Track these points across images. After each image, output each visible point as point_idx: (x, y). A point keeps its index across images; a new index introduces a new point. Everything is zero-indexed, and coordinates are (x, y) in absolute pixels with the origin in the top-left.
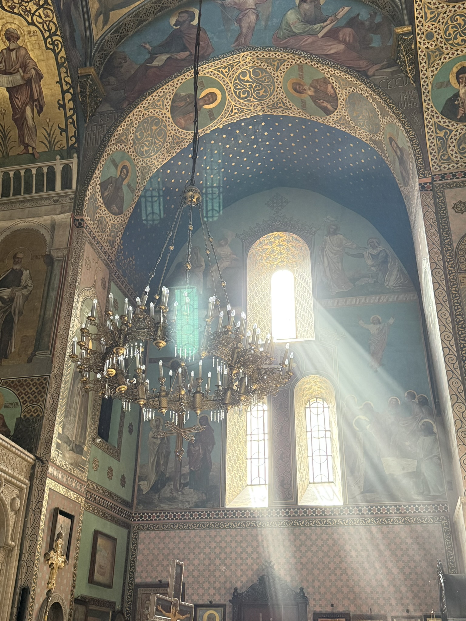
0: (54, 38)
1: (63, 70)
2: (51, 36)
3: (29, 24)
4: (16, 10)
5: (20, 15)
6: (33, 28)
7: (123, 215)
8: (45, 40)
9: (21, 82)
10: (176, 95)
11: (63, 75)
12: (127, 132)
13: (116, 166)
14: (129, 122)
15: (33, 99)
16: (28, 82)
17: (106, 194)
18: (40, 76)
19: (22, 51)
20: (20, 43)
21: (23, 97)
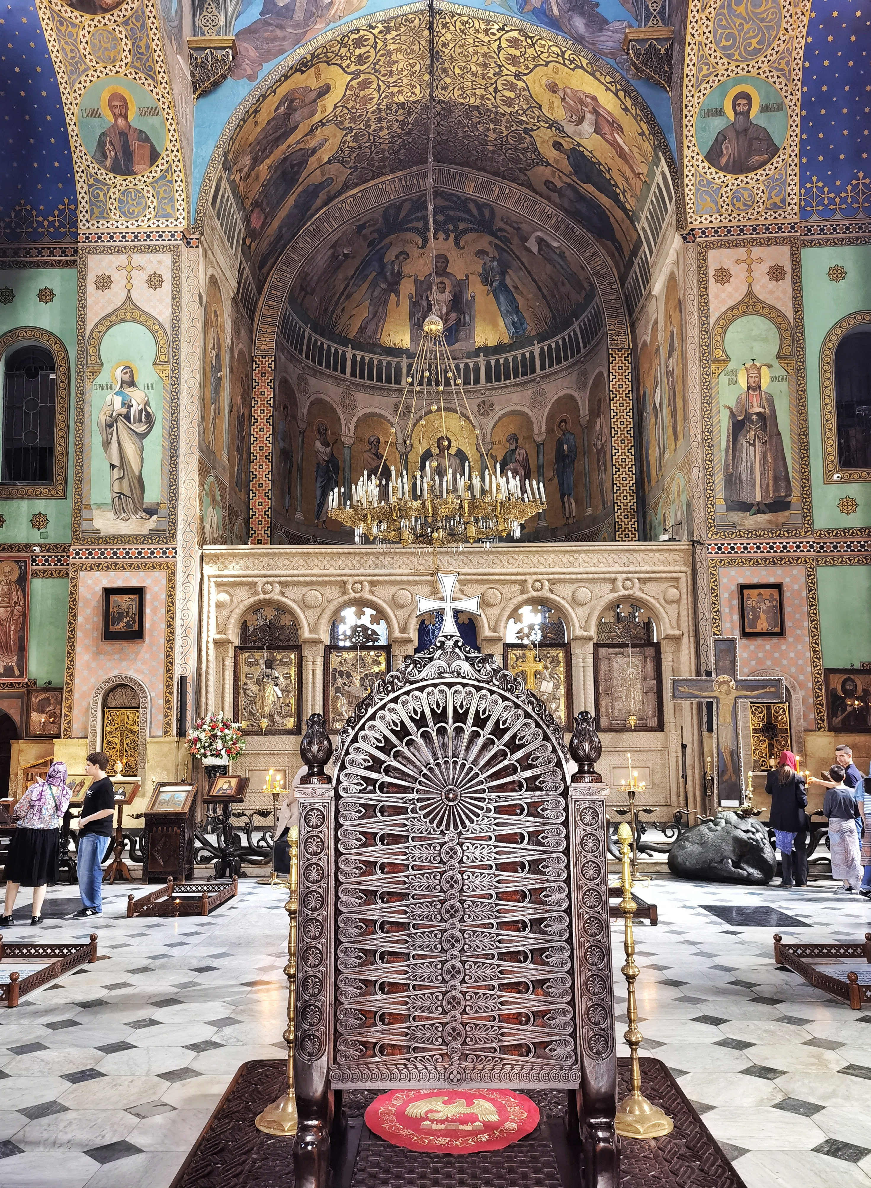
0: (566, 56)
1: (598, 74)
2: (564, 59)
3: (546, 65)
4: (531, 66)
5: (536, 66)
6: (551, 65)
7: (781, 152)
8: (564, 64)
9: (594, 118)
11: (602, 79)
12: (703, 60)
13: (720, 112)
14: (696, 48)
15: (611, 124)
16: (596, 112)
17: (723, 161)
18: (594, 99)
19: (569, 91)
20: (561, 86)
21: (606, 129)
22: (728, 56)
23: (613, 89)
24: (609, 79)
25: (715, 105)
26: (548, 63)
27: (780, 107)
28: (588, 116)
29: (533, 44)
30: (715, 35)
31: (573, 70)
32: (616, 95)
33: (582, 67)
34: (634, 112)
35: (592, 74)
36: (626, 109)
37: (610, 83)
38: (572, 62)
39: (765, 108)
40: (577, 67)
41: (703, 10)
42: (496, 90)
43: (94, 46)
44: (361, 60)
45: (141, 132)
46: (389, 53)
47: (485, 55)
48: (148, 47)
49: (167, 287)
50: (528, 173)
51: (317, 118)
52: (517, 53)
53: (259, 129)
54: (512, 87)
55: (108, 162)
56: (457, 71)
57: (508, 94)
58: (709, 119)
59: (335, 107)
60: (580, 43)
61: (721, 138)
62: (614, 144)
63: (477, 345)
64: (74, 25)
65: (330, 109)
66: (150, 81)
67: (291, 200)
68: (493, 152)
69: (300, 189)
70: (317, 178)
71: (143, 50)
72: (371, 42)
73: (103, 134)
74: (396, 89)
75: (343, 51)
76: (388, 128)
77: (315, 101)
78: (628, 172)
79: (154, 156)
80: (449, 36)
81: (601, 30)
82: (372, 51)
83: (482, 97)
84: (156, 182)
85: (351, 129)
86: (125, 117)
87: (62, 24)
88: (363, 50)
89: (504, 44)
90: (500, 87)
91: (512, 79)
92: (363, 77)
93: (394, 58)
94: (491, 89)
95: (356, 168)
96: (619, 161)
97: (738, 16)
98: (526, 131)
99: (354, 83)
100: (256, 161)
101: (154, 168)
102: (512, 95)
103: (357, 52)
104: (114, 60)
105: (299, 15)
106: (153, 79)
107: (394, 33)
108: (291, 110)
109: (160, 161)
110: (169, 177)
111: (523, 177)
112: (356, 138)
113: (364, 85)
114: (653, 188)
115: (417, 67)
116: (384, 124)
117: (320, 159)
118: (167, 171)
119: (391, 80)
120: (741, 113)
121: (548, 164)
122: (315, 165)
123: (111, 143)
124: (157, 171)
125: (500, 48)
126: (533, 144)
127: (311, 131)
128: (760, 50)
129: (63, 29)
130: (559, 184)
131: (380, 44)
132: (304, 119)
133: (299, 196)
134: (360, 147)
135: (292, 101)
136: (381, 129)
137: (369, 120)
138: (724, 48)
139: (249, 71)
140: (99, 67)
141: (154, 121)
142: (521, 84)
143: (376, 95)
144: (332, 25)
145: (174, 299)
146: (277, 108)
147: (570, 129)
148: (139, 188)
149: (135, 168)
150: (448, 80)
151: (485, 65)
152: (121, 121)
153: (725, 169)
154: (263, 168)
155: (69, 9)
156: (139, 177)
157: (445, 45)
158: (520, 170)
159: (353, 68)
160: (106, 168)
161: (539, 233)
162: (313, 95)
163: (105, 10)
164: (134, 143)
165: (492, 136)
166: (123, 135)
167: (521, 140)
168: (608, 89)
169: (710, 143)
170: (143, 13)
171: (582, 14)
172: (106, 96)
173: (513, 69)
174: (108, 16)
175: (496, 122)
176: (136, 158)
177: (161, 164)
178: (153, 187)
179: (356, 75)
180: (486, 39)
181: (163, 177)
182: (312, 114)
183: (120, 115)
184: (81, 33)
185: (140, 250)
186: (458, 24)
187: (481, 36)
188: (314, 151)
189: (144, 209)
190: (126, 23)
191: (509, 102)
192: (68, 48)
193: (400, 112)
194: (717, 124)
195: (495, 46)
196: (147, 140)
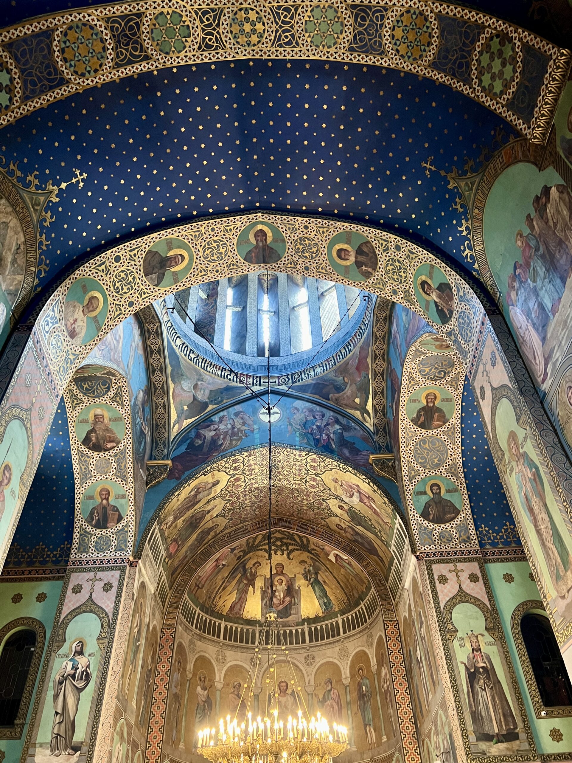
2: (340, 467)
4: (323, 471)
5: (326, 471)
6: (333, 471)
7: (461, 513)
8: (341, 470)
9: (358, 495)
10: (412, 421)
11: (361, 477)
12: (411, 468)
13: (425, 493)
14: (406, 463)
15: (368, 498)
16: (359, 492)
17: (431, 517)
18: (358, 486)
19: (344, 482)
20: (339, 479)
21: (366, 500)
22: (424, 467)
24: (364, 477)
25: (422, 489)
26: (331, 469)
27: (456, 490)
28: (355, 493)
29: (324, 461)
30: (415, 457)
31: (345, 472)
32: (369, 484)
33: (350, 472)
34: (379, 493)
35: (355, 475)
36: (375, 491)
37: (365, 479)
38: (344, 469)
39: (448, 491)
40: (347, 471)
41: (407, 446)
42: (306, 481)
43: (97, 466)
44: (235, 469)
45: (115, 507)
46: (251, 466)
47: (299, 466)
48: (125, 466)
49: (114, 591)
50: (327, 520)
51: (212, 496)
52: (316, 465)
53: (179, 503)
54: (314, 480)
55: (94, 522)
56: (285, 472)
57: (312, 483)
58: (420, 496)
59: (222, 490)
60: (347, 460)
61: (427, 506)
62: (371, 507)
63: (303, 617)
64: (88, 457)
65: (219, 491)
66: (124, 482)
67: (194, 537)
68: (307, 510)
69: (200, 531)
70: (210, 525)
71: (123, 468)
72: (241, 461)
73: (94, 508)
74: (254, 481)
75: (227, 465)
76: (249, 499)
77: (211, 488)
78: (380, 521)
79: (120, 518)
80: (281, 457)
81: (357, 454)
82: (242, 465)
83: (299, 484)
84: (118, 532)
85: (230, 500)
86: (107, 499)
87: (82, 457)
88: (237, 464)
89: (309, 461)
90: (308, 480)
91: (314, 476)
92: (237, 476)
93: (253, 467)
94: (304, 481)
95: (232, 519)
96: (375, 516)
97: (426, 449)
98: (323, 500)
99: (232, 479)
100: (176, 519)
101: (119, 525)
102: (315, 484)
103: (234, 465)
104: (107, 472)
105: (205, 449)
106: (125, 481)
107: (253, 457)
108: (198, 493)
109: (122, 521)
110: (126, 529)
111: (323, 522)
112: (232, 505)
113: (237, 480)
114: (395, 530)
115: (265, 471)
116: (248, 497)
117: (212, 515)
118: (126, 526)
119: (251, 477)
120: (436, 493)
121: (337, 516)
122: (209, 518)
123: (97, 513)
124: (120, 526)
125: (307, 463)
126: (328, 506)
127: (208, 502)
128: (440, 464)
129: (82, 459)
130: (344, 526)
131: (246, 461)
132: (204, 497)
133: (199, 534)
134: (234, 508)
135: (199, 489)
136: (246, 500)
137: (239, 496)
138: (421, 463)
139: (177, 475)
140: (98, 476)
141: (123, 501)
142: (319, 479)
143: (243, 484)
144: (221, 454)
145: (117, 597)
146: (190, 492)
147: (346, 500)
148: (108, 535)
149: (108, 525)
150: (281, 477)
151: (300, 470)
152: (104, 502)
153: (433, 521)
154: (180, 522)
155: (87, 450)
156: (109, 530)
157: (279, 461)
158: (322, 519)
159: (232, 472)
160: (92, 525)
161: (335, 552)
162: (210, 485)
163: (106, 450)
164: (110, 512)
165: (305, 502)
166: (105, 508)
167: (321, 504)
168: (364, 481)
169: (422, 508)
170: (125, 451)
171: (347, 448)
172: (99, 489)
173: (314, 472)
174: (107, 453)
175: (307, 496)
176: (109, 520)
177: (123, 523)
178: (116, 535)
179: (234, 475)
180: (300, 459)
181: (123, 529)
182: (209, 494)
183: (105, 499)
184: (92, 460)
185: (103, 569)
186: (285, 453)
187: (297, 457)
188: (209, 512)
189: (109, 547)
190: (116, 456)
191: (313, 487)
192: (83, 467)
193: (256, 491)
194: (424, 499)
195: (304, 462)
196: (117, 510)
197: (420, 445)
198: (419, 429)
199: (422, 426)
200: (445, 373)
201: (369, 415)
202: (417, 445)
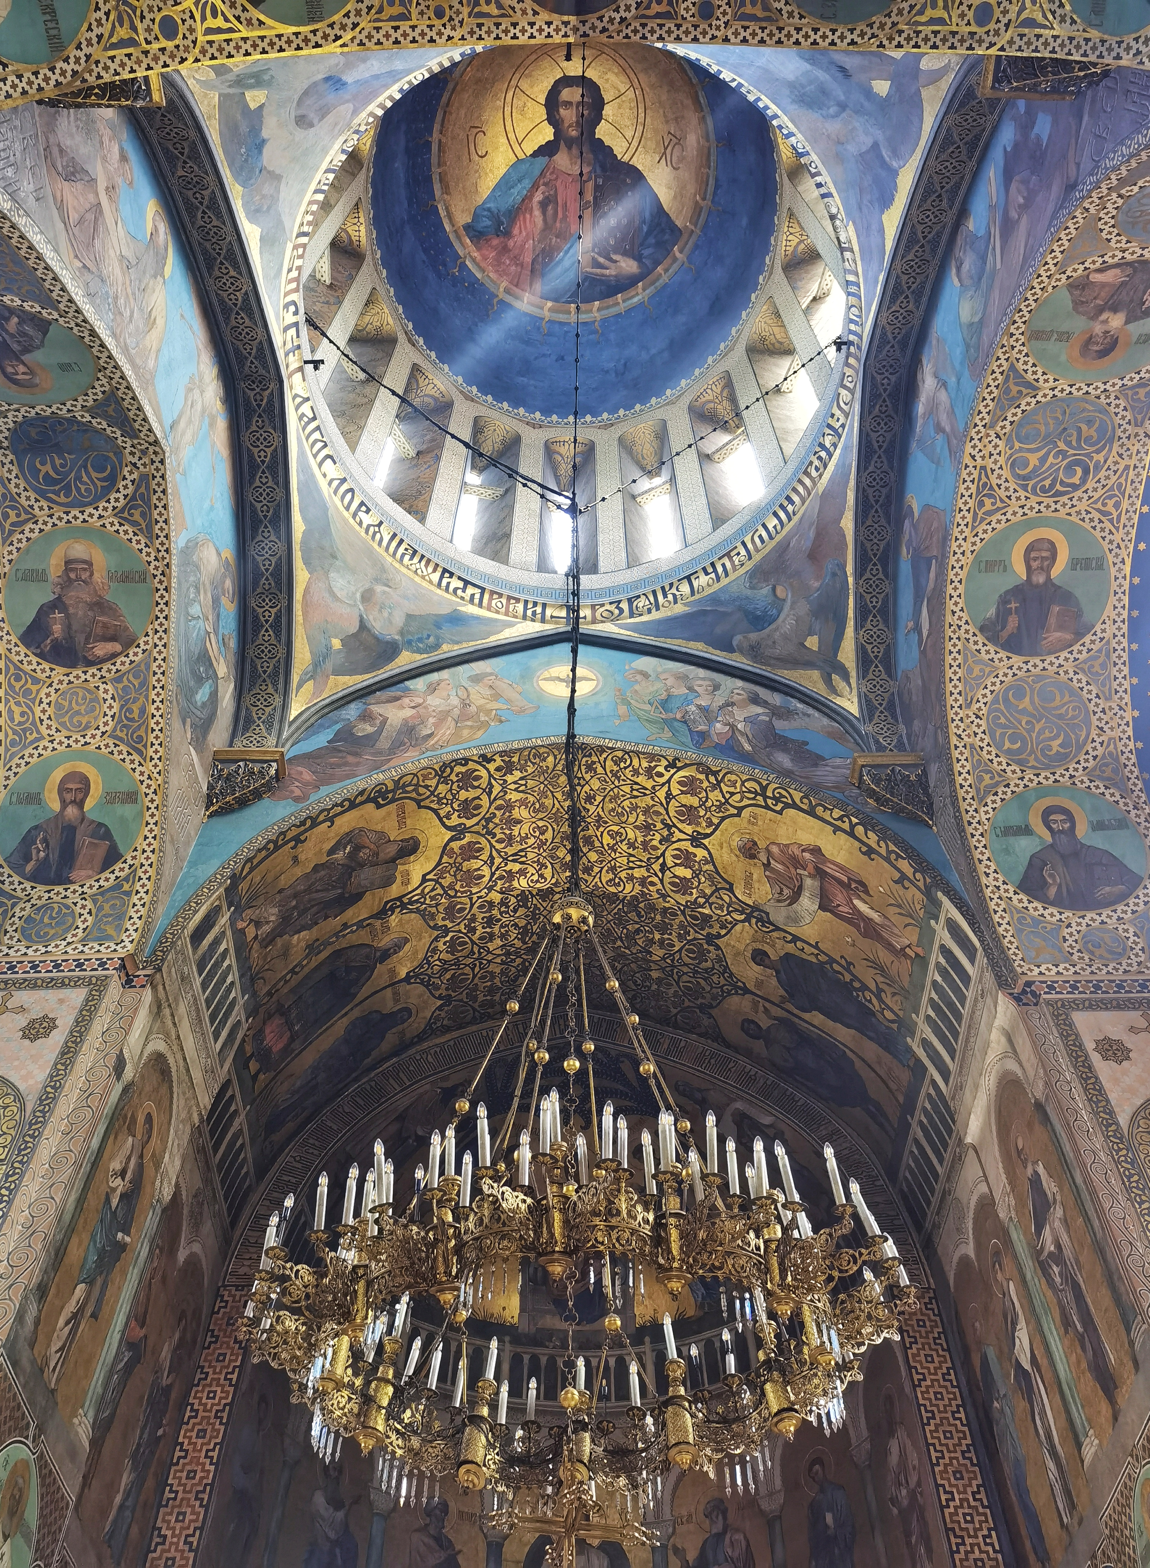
0: (769, 793)
1: (819, 810)
2: (765, 797)
3: (738, 815)
4: (716, 821)
5: (723, 819)
6: (745, 813)
7: (1147, 882)
8: (767, 807)
9: (817, 883)
10: (982, 629)
11: (827, 816)
12: (981, 767)
13: (1026, 831)
14: (967, 753)
15: (846, 886)
16: (820, 874)
17: (1052, 892)
18: (816, 851)
19: (775, 849)
20: (762, 844)
21: (839, 897)
22: (1019, 763)
23: (846, 826)
24: (837, 813)
25: (1015, 819)
26: (740, 810)
28: (808, 882)
29: (719, 783)
30: (992, 737)
31: (780, 813)
32: (851, 834)
33: (794, 806)
34: (883, 851)
35: (811, 813)
36: (870, 852)
37: (840, 818)
38: (777, 800)
39: (1099, 826)
40: (787, 806)
41: (969, 706)
42: (664, 867)
43: (59, 706)
44: (468, 808)
45: (100, 825)
46: (509, 806)
47: (647, 811)
48: (143, 711)
49: (58, 1038)
50: (714, 1012)
51: (395, 890)
52: (694, 801)
53: (299, 872)
54: (686, 859)
55: (29, 867)
56: (607, 840)
57: (682, 872)
58: (1012, 839)
59: (424, 880)
60: (788, 776)
61: (1036, 864)
62: (856, 920)
63: (639, 1321)
64: (36, 681)
65: (416, 880)
66: (136, 757)
67: (339, 1026)
68: (659, 981)
69: (356, 1013)
70: (388, 1003)
71: (135, 715)
72: (484, 783)
73: (36, 827)
74: (516, 867)
75: (442, 789)
76: (503, 936)
77: (393, 860)
78: (884, 956)
79: (112, 857)
80: (596, 784)
81: (816, 765)
82: (485, 797)
83: (643, 882)
84: (102, 894)
85: (447, 931)
86: (81, 804)
87: (18, 679)
88: (471, 794)
89: (675, 790)
90: (670, 862)
91: (686, 845)
92: (468, 838)
93: (516, 813)
94: (656, 867)
95: (448, 999)
96: (865, 944)
97: (1024, 711)
98: (711, 939)
99: (456, 845)
100: (286, 925)
101: (107, 874)
102: (687, 873)
103: (463, 795)
104: (87, 727)
105: (384, 743)
106: (140, 753)
107: (518, 774)
108: (354, 864)
109: (120, 865)
110: (126, 887)
111: (706, 1021)
112: (452, 946)
113: (471, 852)
114: (936, 957)
115: (549, 835)
116: (496, 929)
117: (393, 972)
118: (126, 879)
119: (510, 851)
120: (1061, 832)
121: (746, 991)
122: (384, 981)
123: (45, 841)
124: (108, 880)
125: (669, 796)
126: (721, 959)
127: (383, 913)
128: (1067, 756)
129: (17, 686)
130: (764, 1022)
131: (497, 789)
132: (372, 887)
133: (353, 1024)
134: (457, 963)
135: (357, 848)
136: (491, 937)
137: (473, 919)
138: (1009, 752)
139: (298, 793)
140: (58, 737)
141: (127, 810)
142: (700, 853)
143: (486, 871)
144: (429, 754)
145: (63, 1054)
146: (332, 851)
147: (778, 915)
148: (69, 902)
149: (73, 876)
150: (593, 856)
151: (647, 828)
152: (71, 811)
155: (35, 659)
156: (72, 887)
157: (590, 799)
158: (701, 1007)
159: (454, 820)
160: (22, 874)
161: (739, 1105)
162: (392, 850)
163: (90, 664)
164: (83, 840)
165: (658, 953)
166: (69, 831)
167: (702, 955)
168: (837, 829)
169: (1022, 869)
170: (148, 667)
171: (786, 750)
172: (58, 775)
173: (689, 829)
174: (92, 670)
175: (663, 928)
176: (80, 860)
177: (120, 870)
178: (95, 902)
179: (459, 832)
180: (649, 784)
181: (118, 887)
182: (388, 882)
183: (73, 802)
184: (45, 690)
185: (34, 985)
186: (609, 763)
187: (641, 779)
188: (386, 954)
189: (68, 930)
190: (118, 680)
191: (683, 886)
192: (17, 710)
193: (521, 911)
194: (1025, 847)
195: (661, 794)
196: (107, 835)
197: (1006, 700)
198: (1003, 654)
199: (1013, 645)
200: (1086, 471)
201: (846, 677)
202: (996, 701)
